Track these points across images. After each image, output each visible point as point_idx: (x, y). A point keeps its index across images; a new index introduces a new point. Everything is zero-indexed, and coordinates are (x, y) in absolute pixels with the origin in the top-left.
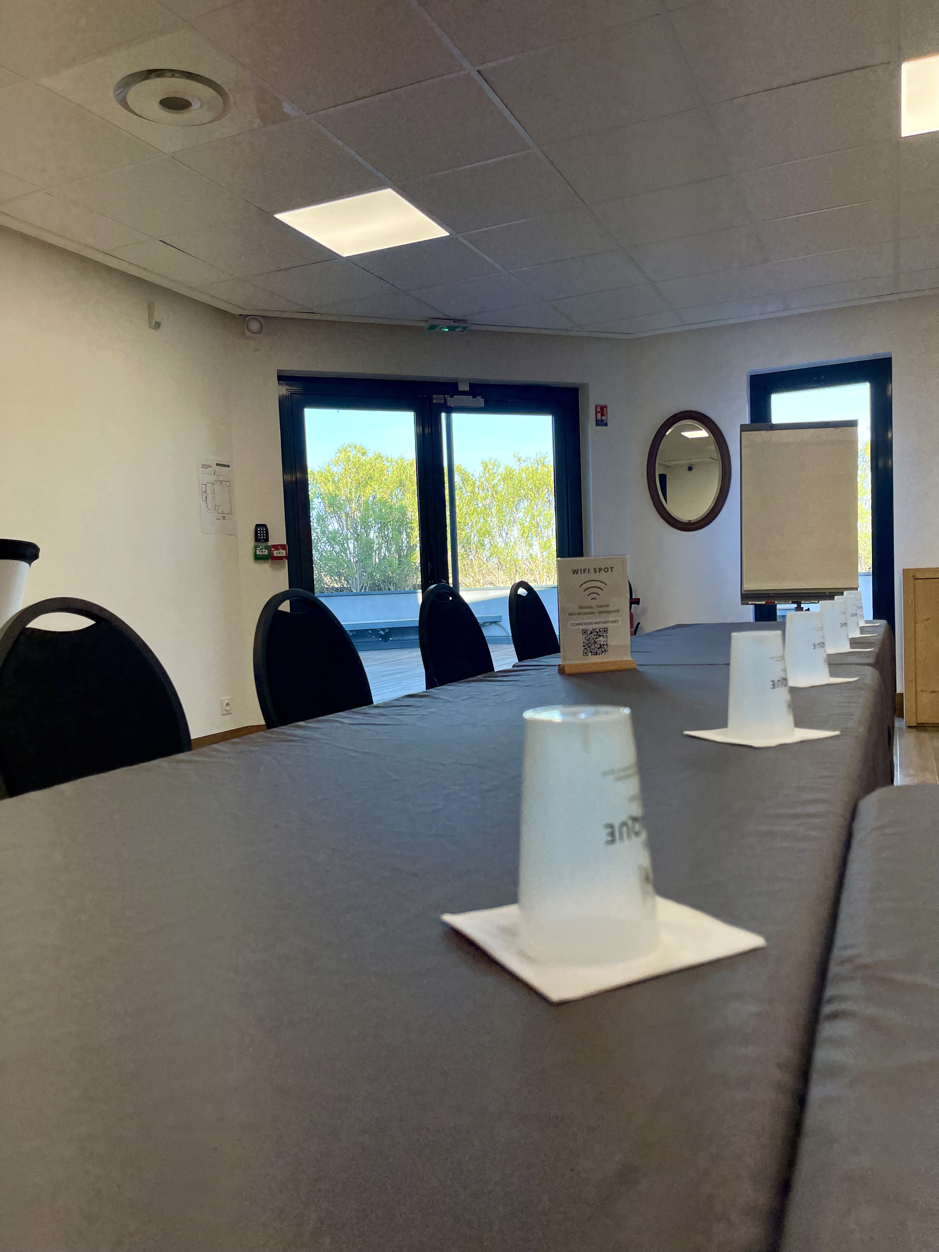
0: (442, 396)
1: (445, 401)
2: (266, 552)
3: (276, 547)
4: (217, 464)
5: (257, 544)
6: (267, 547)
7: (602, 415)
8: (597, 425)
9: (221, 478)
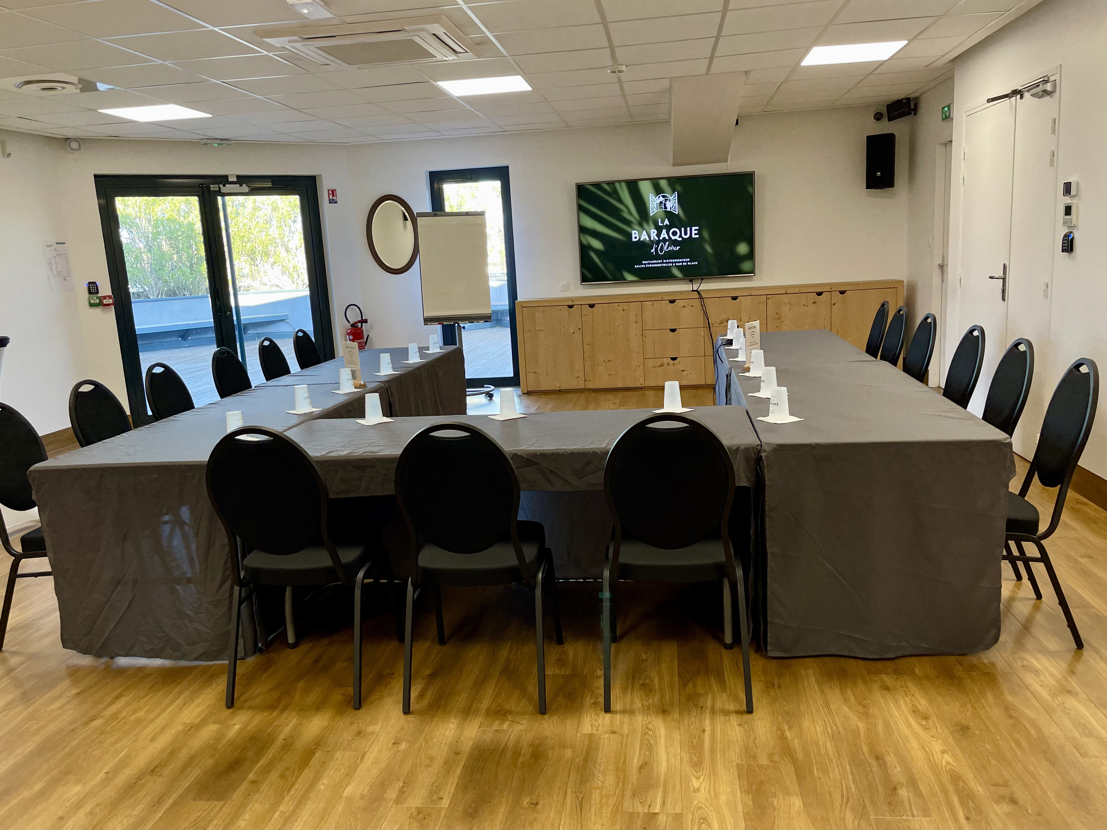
0: (217, 186)
1: (220, 188)
2: (98, 301)
3: (105, 297)
4: (57, 243)
5: (90, 295)
6: (98, 298)
7: (333, 196)
8: (330, 203)
9: (61, 253)
